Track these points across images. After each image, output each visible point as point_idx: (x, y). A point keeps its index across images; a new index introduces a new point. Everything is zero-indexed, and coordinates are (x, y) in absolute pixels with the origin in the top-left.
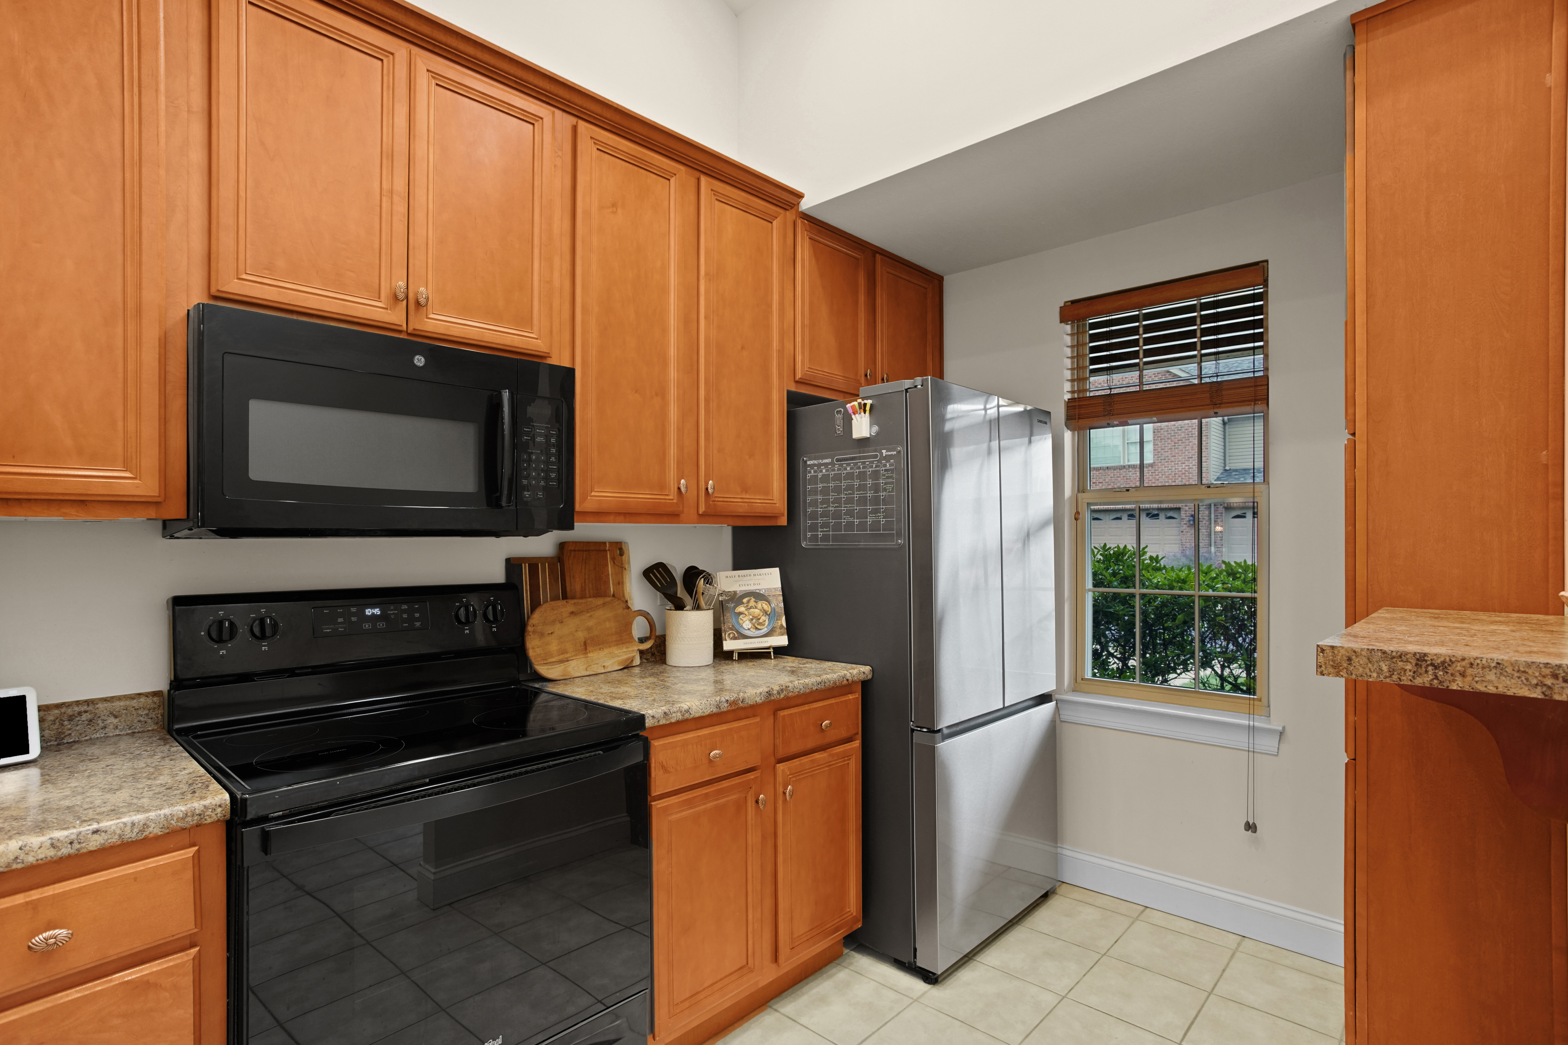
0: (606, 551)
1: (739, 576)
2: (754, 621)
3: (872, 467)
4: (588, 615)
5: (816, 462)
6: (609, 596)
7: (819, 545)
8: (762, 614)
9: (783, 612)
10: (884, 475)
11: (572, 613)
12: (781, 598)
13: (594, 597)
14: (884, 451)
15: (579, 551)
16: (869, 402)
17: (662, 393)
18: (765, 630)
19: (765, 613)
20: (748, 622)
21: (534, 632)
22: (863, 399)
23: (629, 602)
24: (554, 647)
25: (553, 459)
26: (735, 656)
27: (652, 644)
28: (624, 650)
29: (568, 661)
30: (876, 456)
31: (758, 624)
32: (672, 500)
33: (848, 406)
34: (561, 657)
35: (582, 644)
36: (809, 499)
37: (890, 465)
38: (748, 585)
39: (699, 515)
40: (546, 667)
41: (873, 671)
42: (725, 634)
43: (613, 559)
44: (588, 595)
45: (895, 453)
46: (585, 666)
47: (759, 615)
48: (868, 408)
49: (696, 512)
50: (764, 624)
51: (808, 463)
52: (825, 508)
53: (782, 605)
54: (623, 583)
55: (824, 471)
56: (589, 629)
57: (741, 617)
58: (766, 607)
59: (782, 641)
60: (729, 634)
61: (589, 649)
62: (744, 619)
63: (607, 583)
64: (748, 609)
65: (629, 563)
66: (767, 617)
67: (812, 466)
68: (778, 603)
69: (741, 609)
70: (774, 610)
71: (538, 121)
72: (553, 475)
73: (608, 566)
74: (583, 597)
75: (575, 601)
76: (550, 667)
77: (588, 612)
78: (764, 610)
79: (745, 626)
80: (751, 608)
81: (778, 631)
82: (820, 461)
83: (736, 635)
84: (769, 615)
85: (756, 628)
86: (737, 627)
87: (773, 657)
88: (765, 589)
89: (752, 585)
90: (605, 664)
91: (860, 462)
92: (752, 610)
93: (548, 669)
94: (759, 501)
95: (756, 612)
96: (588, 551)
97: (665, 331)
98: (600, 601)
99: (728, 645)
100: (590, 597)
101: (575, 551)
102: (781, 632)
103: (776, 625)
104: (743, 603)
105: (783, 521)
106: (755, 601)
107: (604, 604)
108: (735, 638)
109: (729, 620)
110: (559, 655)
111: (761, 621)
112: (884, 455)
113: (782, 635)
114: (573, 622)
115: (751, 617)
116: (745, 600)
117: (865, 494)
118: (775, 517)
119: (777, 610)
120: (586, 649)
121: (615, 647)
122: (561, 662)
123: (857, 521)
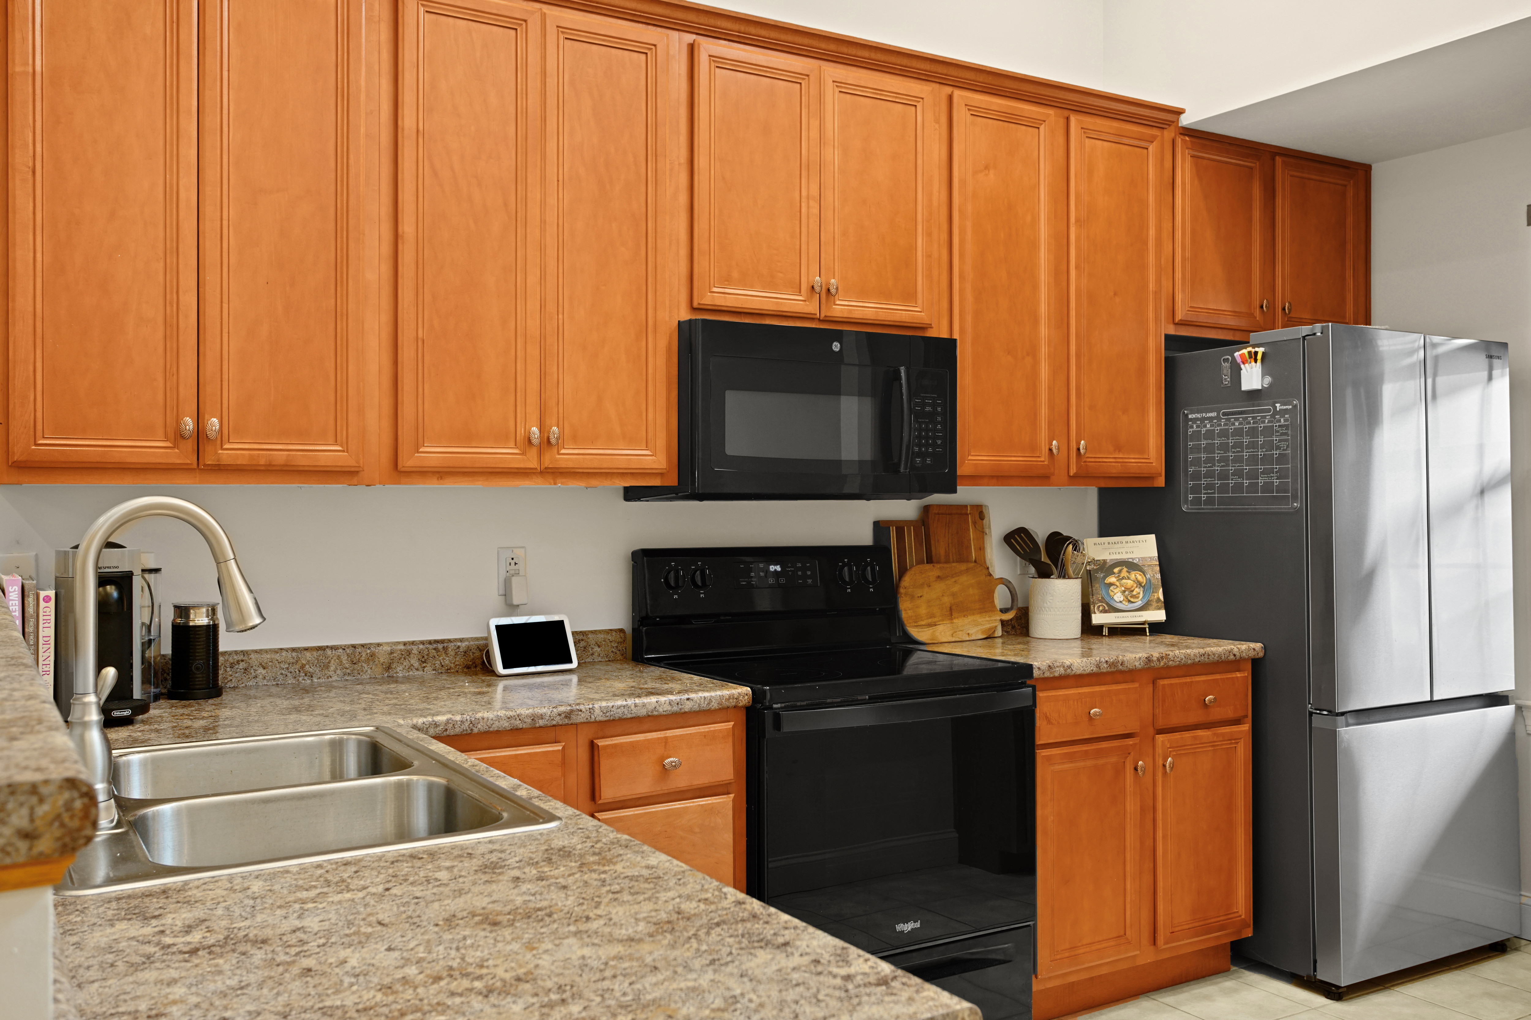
0: (967, 514)
1: (1109, 543)
2: (1127, 593)
3: (1264, 422)
4: (953, 580)
5: (1199, 416)
6: (971, 562)
7: (1203, 509)
8: (1135, 585)
9: (1160, 583)
10: (1278, 432)
11: (939, 577)
12: (1158, 568)
13: (957, 562)
14: (1278, 405)
15: (942, 514)
16: (1261, 350)
17: (1033, 351)
18: (1139, 603)
19: (1140, 584)
20: (1119, 594)
21: (906, 594)
22: (1254, 346)
23: (990, 569)
24: (923, 611)
25: (939, 427)
26: (1105, 631)
27: (1014, 614)
28: (987, 619)
29: (936, 625)
30: (1269, 411)
31: (1131, 597)
32: (1044, 461)
33: (1237, 354)
34: (930, 621)
35: (948, 609)
36: (1191, 457)
37: (1285, 420)
38: (1119, 553)
39: (1069, 476)
40: (916, 630)
41: (1265, 648)
42: (1094, 607)
43: (974, 523)
44: (951, 560)
45: (1291, 407)
46: (951, 632)
47: (1132, 587)
48: (1259, 357)
49: (1066, 474)
50: (1138, 598)
51: (1190, 416)
52: (1209, 467)
53: (1159, 576)
54: (984, 548)
55: (1208, 426)
56: (953, 595)
57: (1112, 588)
58: (1140, 578)
59: (1160, 615)
60: (1099, 607)
61: (955, 614)
62: (1115, 591)
63: (969, 548)
64: (1120, 579)
65: (990, 528)
66: (1142, 589)
67: (1194, 420)
68: (1155, 575)
69: (1112, 579)
70: (1149, 581)
71: (919, 102)
72: (939, 442)
73: (969, 530)
74: (947, 562)
75: (941, 565)
76: (920, 630)
77: (952, 577)
78: (1138, 581)
79: (1115, 598)
80: (1123, 578)
81: (1154, 604)
82: (1204, 415)
83: (1107, 608)
84: (1144, 587)
85: (1129, 601)
86: (1107, 599)
87: (1148, 634)
88: (1139, 558)
89: (1124, 553)
90: (969, 632)
91: (1250, 417)
92: (1124, 581)
93: (918, 632)
94: (1133, 461)
95: (1129, 583)
96: (950, 514)
97: (1035, 287)
98: (963, 567)
99: (1097, 619)
100: (953, 562)
101: (938, 514)
102: (1158, 606)
103: (1153, 598)
104: (1114, 573)
105: (1161, 482)
106: (1127, 572)
107: (967, 570)
108: (1105, 611)
109: (1099, 591)
110: (928, 619)
111: (1134, 593)
112: (1278, 409)
113: (1159, 609)
114: (939, 587)
115: (1123, 589)
116: (1116, 570)
117: (1256, 452)
118: (1151, 478)
119: (1153, 581)
120: (951, 615)
121: (979, 615)
122: (930, 625)
123: (1246, 482)
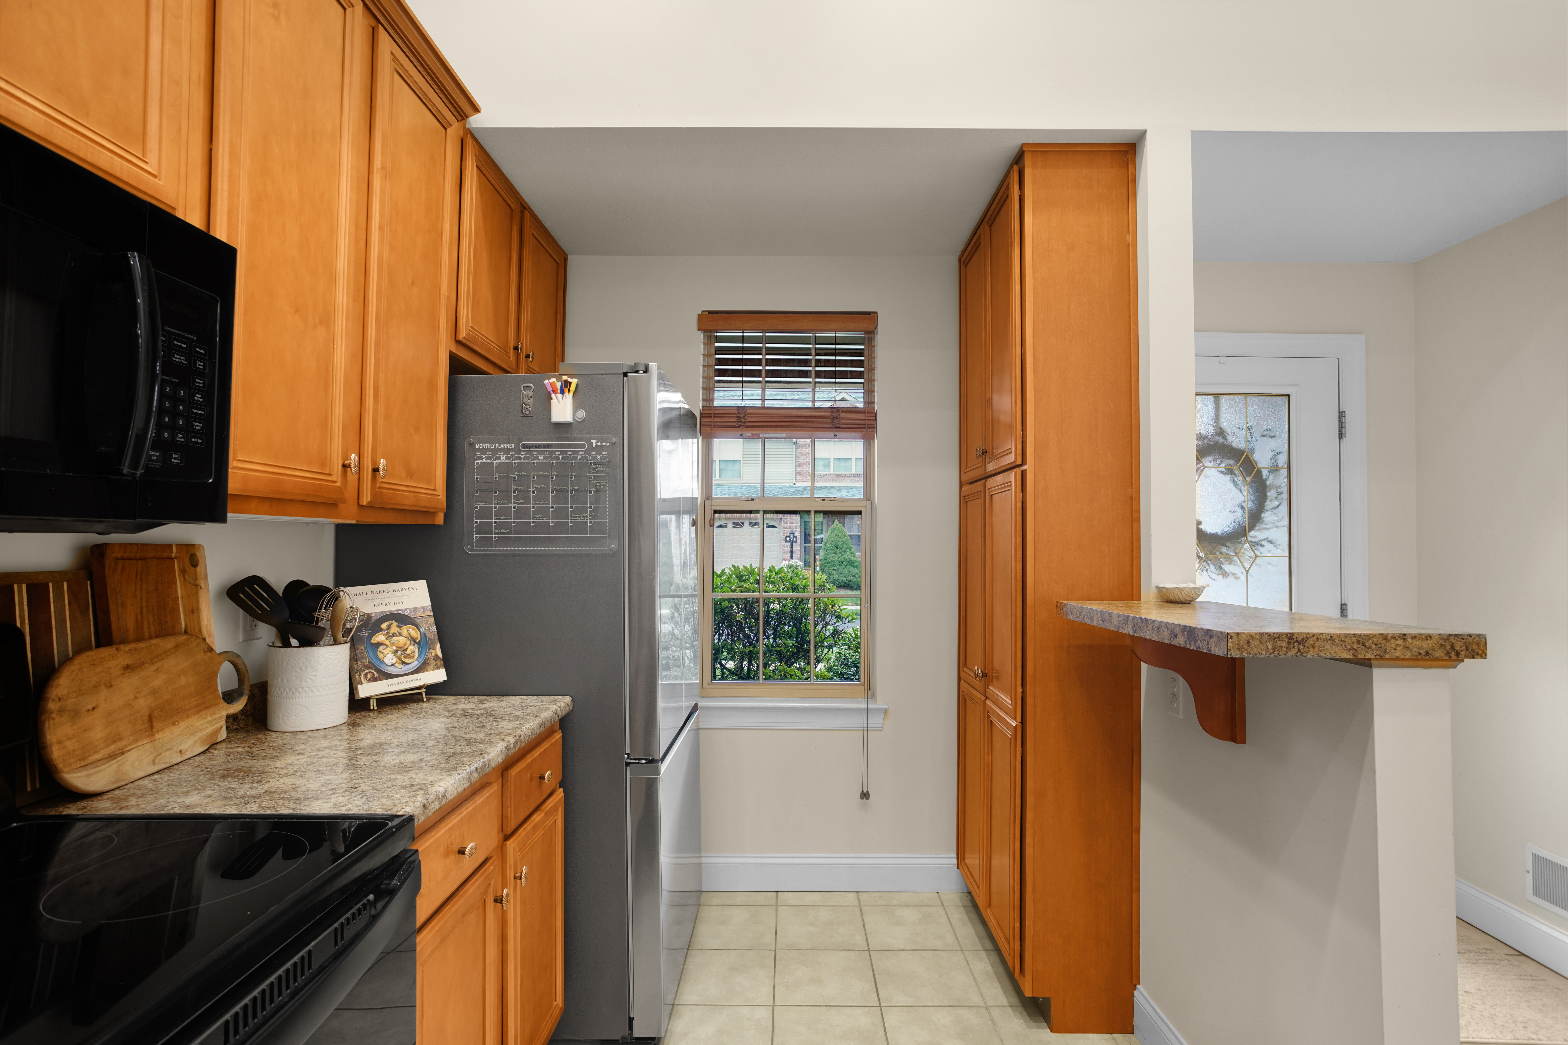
0: (172, 559)
1: (372, 593)
2: (399, 652)
3: (576, 458)
4: (154, 668)
5: (490, 446)
6: (179, 634)
7: (492, 550)
8: (409, 643)
9: (437, 638)
10: (594, 469)
11: (127, 667)
12: (432, 620)
13: (157, 637)
14: (594, 441)
15: (130, 559)
16: (574, 381)
17: (327, 320)
18: (415, 664)
19: (413, 640)
20: (391, 656)
21: (61, 711)
22: (570, 376)
23: (207, 640)
24: (98, 733)
25: (198, 397)
26: (373, 704)
27: (245, 702)
28: (209, 719)
29: (123, 754)
30: (583, 446)
31: (405, 657)
32: (335, 482)
33: (546, 382)
34: (112, 748)
35: (146, 719)
36: (477, 492)
37: (602, 458)
38: (386, 604)
39: (360, 506)
40: (85, 773)
41: (573, 701)
42: (360, 675)
43: (183, 572)
44: (147, 635)
45: (609, 444)
46: (151, 757)
47: (405, 645)
48: (573, 388)
49: (356, 503)
50: (413, 657)
51: (478, 446)
53: (434, 629)
54: (198, 610)
55: (503, 458)
56: (155, 692)
57: (380, 649)
58: (414, 633)
59: (439, 676)
60: (366, 675)
61: (157, 725)
62: (385, 652)
63: (175, 611)
64: (389, 637)
65: (206, 578)
66: (416, 646)
67: (479, 450)
68: (429, 627)
69: (379, 638)
70: (424, 636)
72: (198, 426)
73: (175, 583)
74: (140, 639)
75: (132, 646)
76: (92, 771)
77: (152, 663)
78: (411, 637)
79: (386, 660)
80: (393, 635)
81: (433, 663)
82: (497, 445)
83: (376, 675)
84: (418, 644)
85: (404, 663)
86: (376, 663)
87: (425, 700)
88: (410, 609)
89: (392, 604)
90: (182, 747)
91: (558, 451)
92: (395, 638)
93: (88, 776)
94: (423, 491)
95: (401, 640)
96: (145, 559)
98: (169, 643)
99: (366, 690)
100: (151, 638)
101: (122, 559)
102: (436, 665)
103: (430, 655)
104: (382, 630)
105: (440, 520)
106: (398, 626)
107: (177, 647)
108: (374, 679)
109: (366, 656)
110: (108, 746)
111: (408, 652)
112: (594, 446)
113: (439, 668)
114: (128, 685)
115: (395, 648)
116: (384, 626)
117: (566, 489)
118: (432, 514)
119: (428, 636)
120: (152, 727)
121: (196, 717)
122: (112, 757)
123: (552, 522)
